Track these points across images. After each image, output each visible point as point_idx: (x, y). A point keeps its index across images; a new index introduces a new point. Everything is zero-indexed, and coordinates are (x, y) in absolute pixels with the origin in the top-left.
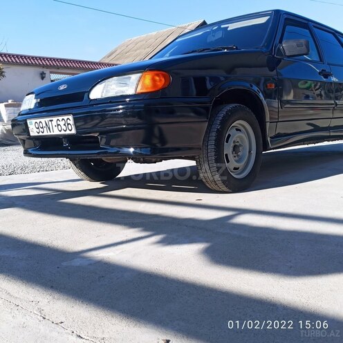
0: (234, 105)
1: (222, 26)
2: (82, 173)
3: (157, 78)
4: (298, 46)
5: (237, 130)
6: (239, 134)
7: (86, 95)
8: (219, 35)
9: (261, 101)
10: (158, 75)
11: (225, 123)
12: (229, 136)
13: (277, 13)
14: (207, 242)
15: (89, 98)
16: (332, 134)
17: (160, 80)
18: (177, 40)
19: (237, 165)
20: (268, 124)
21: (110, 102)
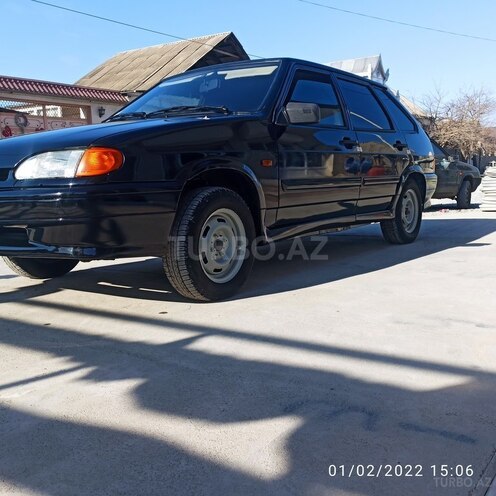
0: (214, 189)
1: (219, 73)
2: (18, 267)
3: (106, 157)
4: (305, 111)
5: (219, 220)
6: (222, 225)
7: (11, 172)
8: (214, 84)
9: (252, 182)
10: (106, 153)
11: (201, 214)
12: (208, 228)
13: (287, 63)
14: (143, 377)
15: (14, 178)
16: (358, 219)
17: (110, 160)
18: (160, 86)
19: (219, 266)
20: (263, 213)
21: (41, 186)
